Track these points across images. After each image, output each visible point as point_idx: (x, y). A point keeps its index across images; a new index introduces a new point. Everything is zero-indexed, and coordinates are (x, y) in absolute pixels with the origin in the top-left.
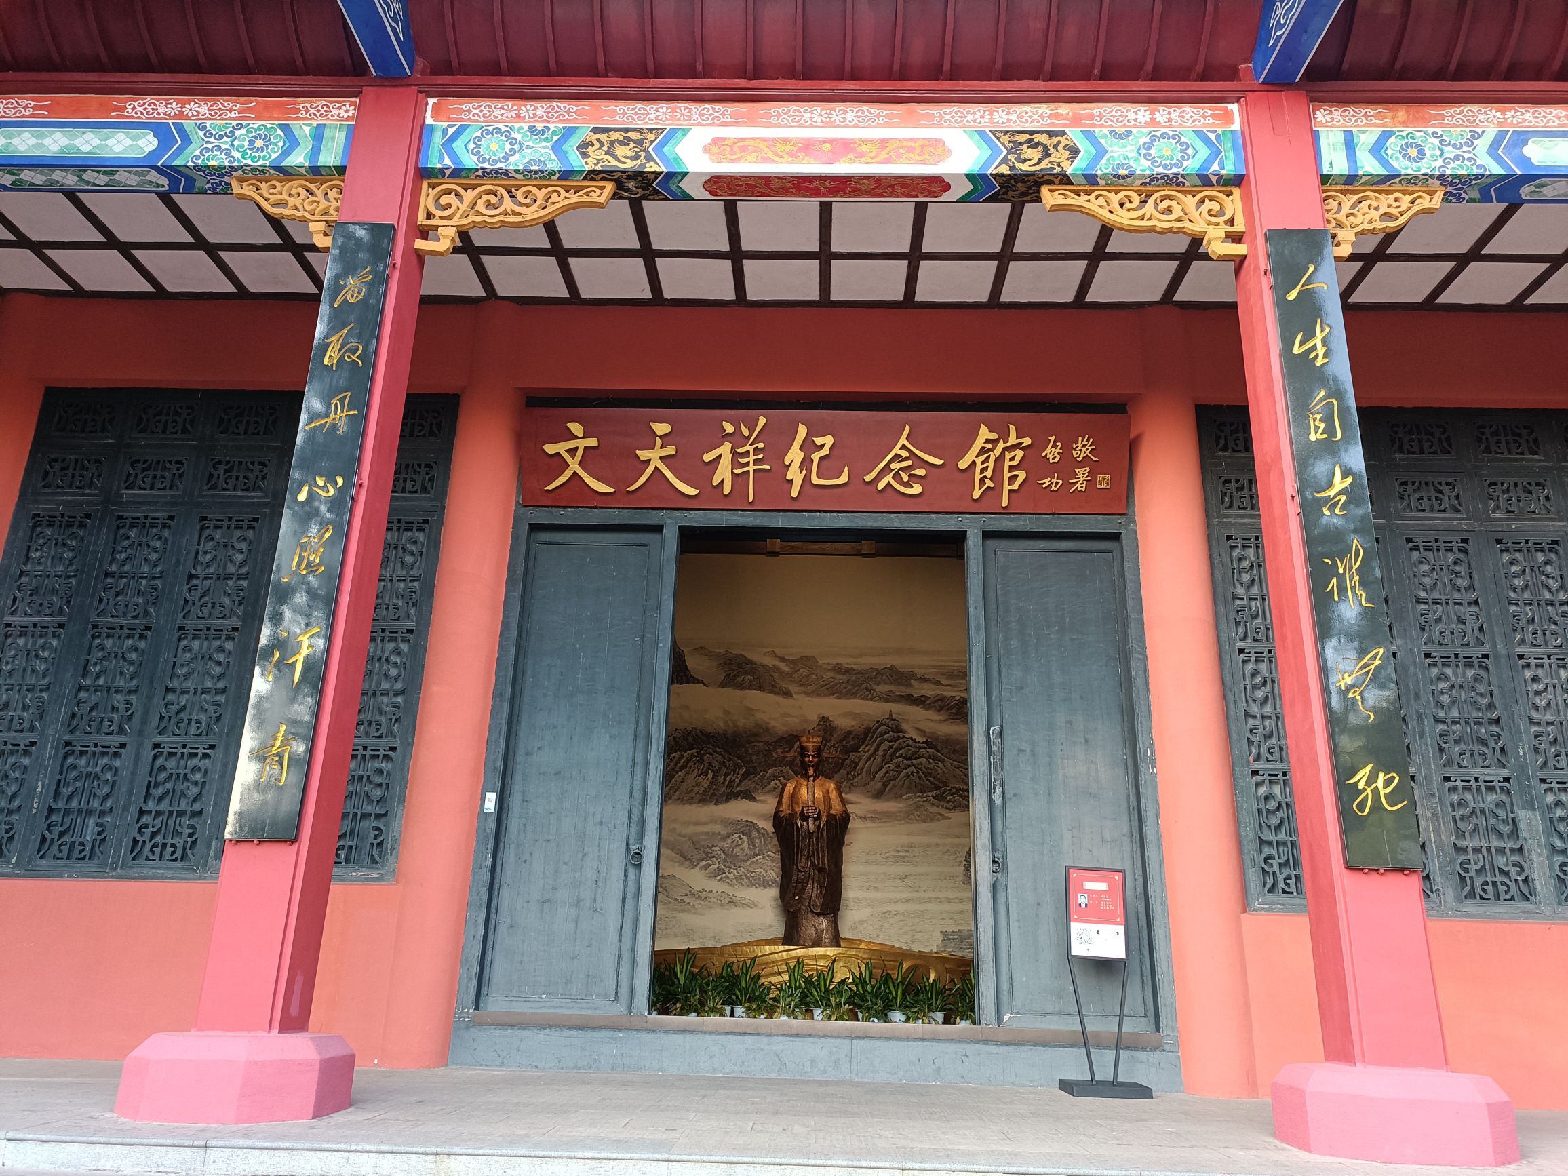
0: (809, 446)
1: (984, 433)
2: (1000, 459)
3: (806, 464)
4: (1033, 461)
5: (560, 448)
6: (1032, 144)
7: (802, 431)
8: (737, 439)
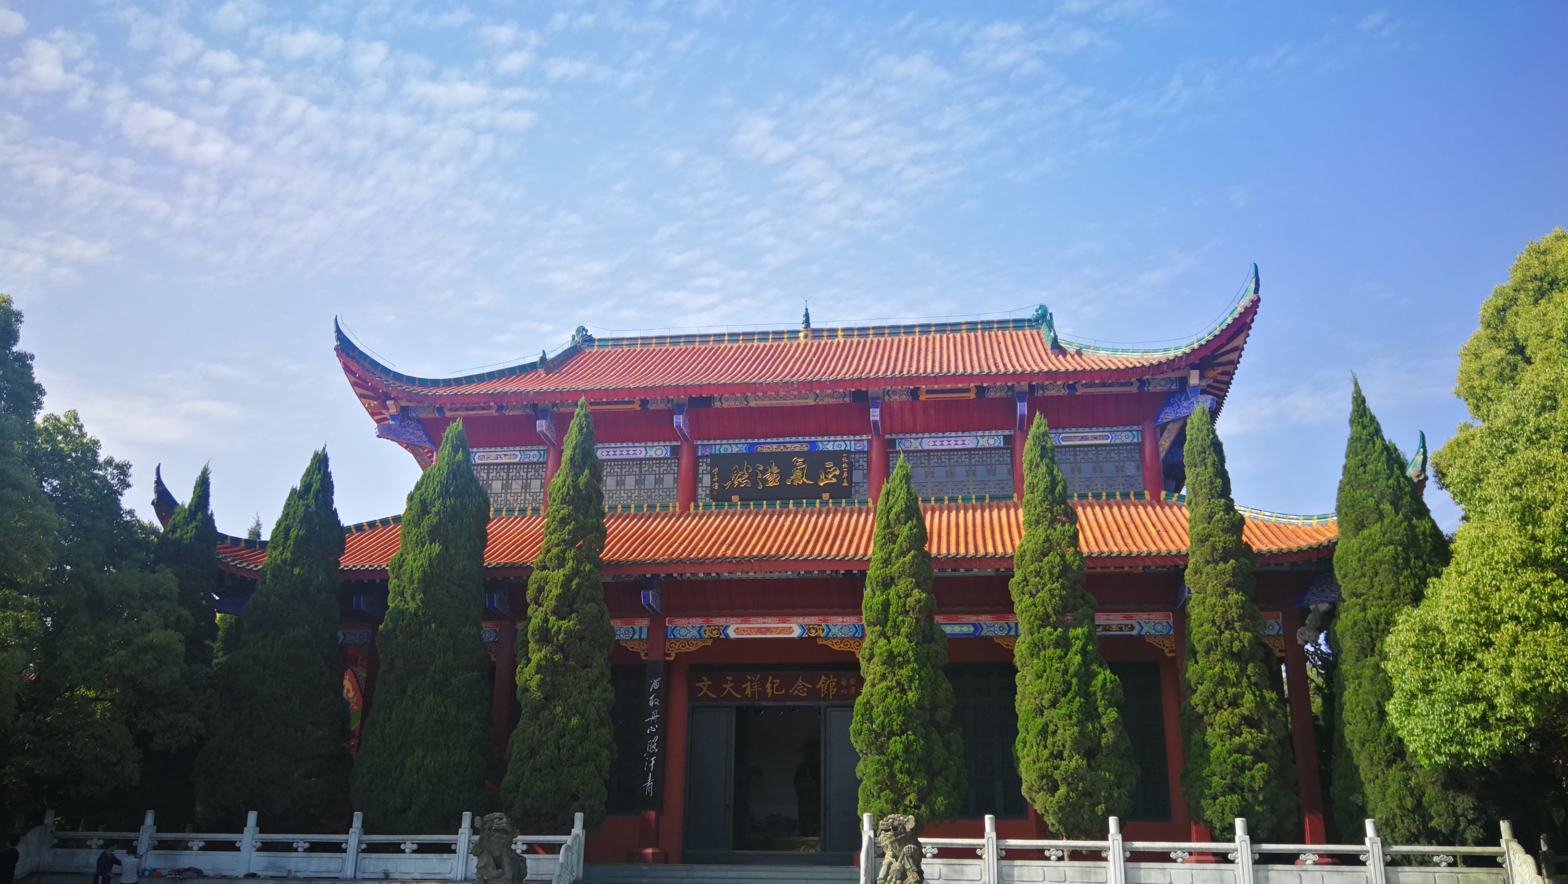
0: (772, 683)
1: (823, 678)
2: (828, 685)
3: (772, 688)
4: (838, 685)
5: (701, 684)
6: (814, 628)
7: (770, 678)
8: (752, 681)
